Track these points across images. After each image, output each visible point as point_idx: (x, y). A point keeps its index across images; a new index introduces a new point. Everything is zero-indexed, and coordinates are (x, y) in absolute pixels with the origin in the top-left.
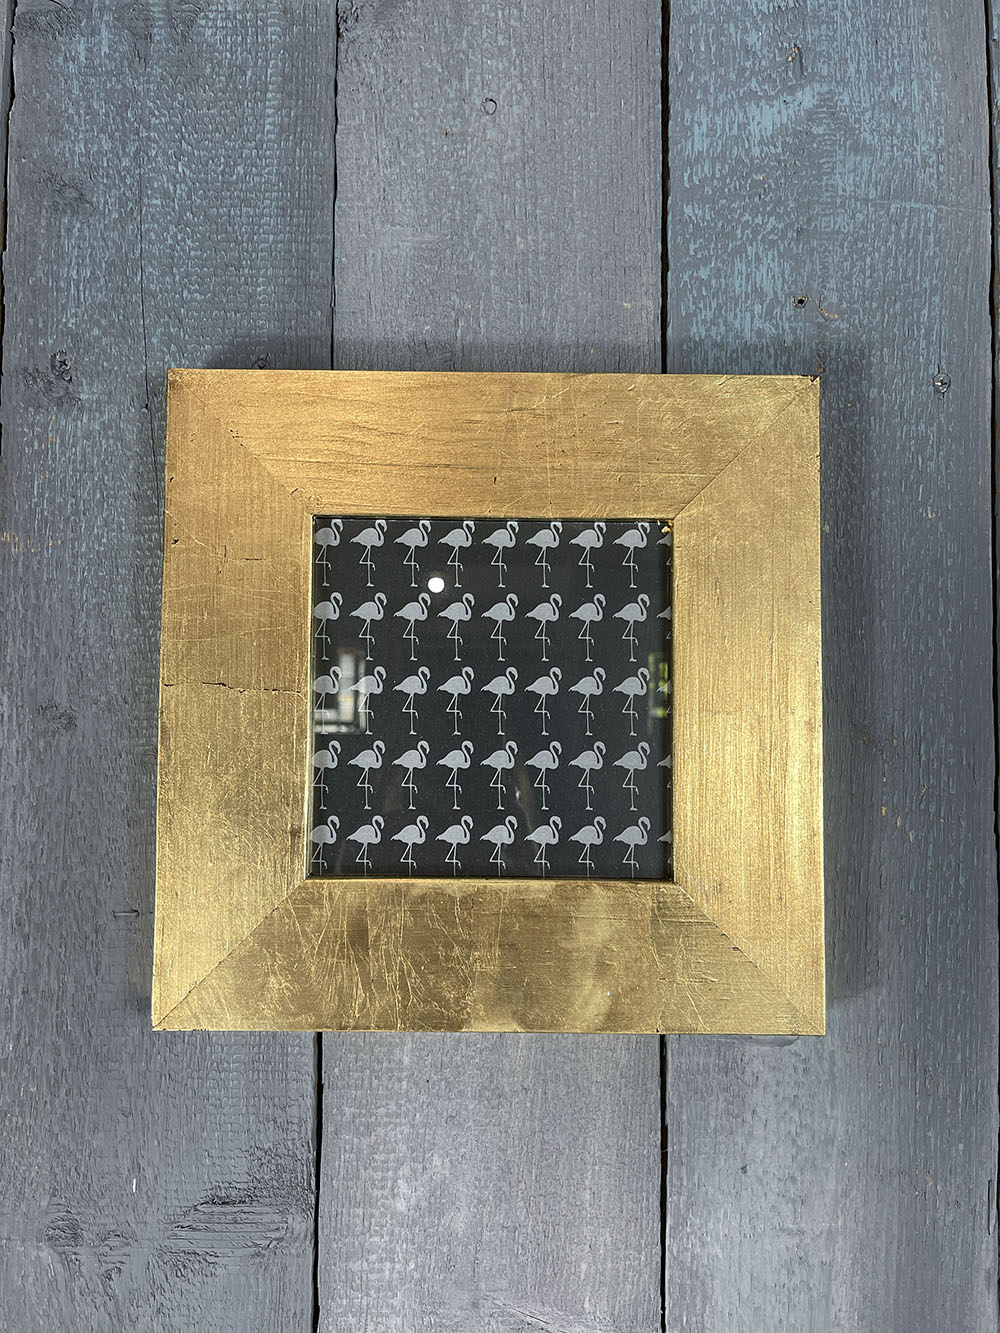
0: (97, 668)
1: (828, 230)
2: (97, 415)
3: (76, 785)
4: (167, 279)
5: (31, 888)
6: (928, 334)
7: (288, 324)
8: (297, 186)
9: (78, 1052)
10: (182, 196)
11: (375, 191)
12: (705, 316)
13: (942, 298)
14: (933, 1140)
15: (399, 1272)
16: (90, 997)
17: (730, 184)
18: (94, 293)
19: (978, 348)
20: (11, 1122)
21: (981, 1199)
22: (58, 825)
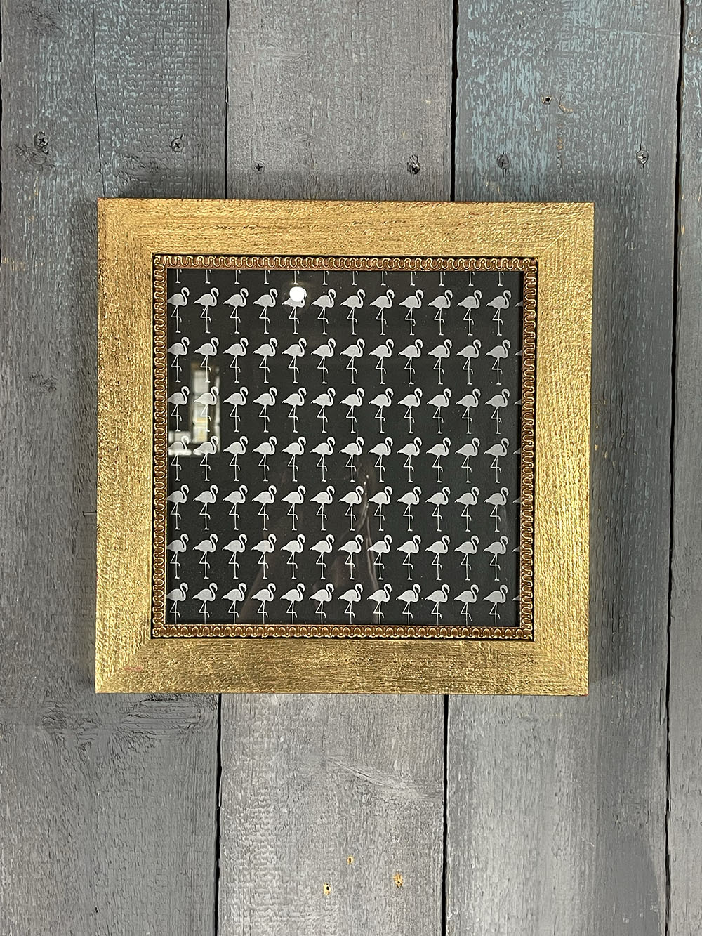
0: (69, 350)
1: (566, 50)
2: (66, 177)
3: (57, 429)
4: (113, 81)
5: (28, 496)
6: (633, 123)
7: (196, 114)
8: (201, 18)
9: (62, 603)
10: (122, 24)
11: (255, 20)
12: (482, 109)
13: (643, 98)
14: (623, 661)
15: (273, 744)
16: (69, 569)
17: (500, 17)
18: (63, 92)
19: (668, 132)
20: (18, 648)
21: (655, 700)
22: (45, 455)
